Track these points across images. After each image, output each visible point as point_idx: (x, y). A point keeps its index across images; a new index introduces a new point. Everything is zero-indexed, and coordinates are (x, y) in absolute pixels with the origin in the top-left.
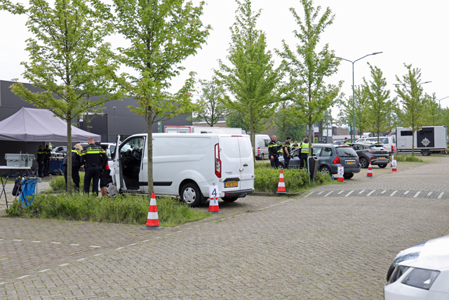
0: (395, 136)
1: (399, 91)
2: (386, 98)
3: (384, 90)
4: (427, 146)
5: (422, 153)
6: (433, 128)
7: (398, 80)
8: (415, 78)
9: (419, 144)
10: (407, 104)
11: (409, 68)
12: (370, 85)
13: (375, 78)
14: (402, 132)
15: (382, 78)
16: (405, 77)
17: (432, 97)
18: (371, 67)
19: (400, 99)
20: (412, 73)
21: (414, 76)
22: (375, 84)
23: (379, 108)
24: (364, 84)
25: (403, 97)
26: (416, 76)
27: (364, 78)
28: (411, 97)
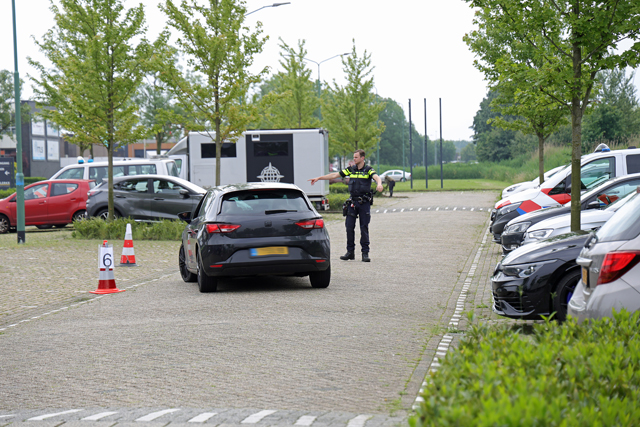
0: (184, 158)
1: (171, 10)
3: (127, 7)
6: (291, 135)
10: (200, 54)
14: (203, 146)
19: (177, 34)
25: (186, 29)
28: (210, 32)
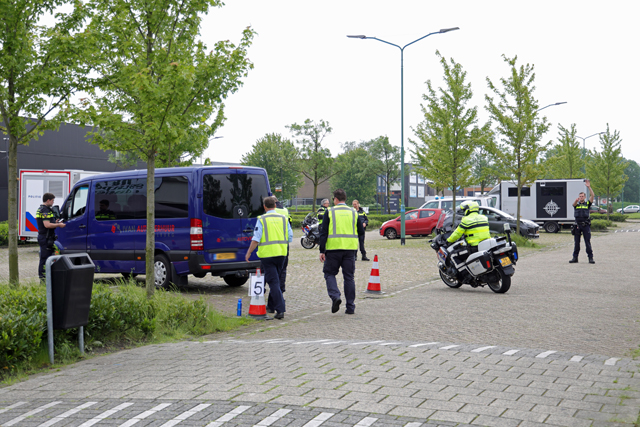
0: (498, 196)
1: (493, 109)
2: (469, 121)
3: (467, 108)
4: (554, 216)
5: (545, 228)
6: (565, 183)
7: (492, 87)
8: (524, 83)
9: (541, 212)
10: (509, 134)
11: (512, 63)
12: (439, 95)
13: (450, 82)
14: (510, 189)
15: (465, 83)
16: (504, 82)
17: (570, 131)
18: (443, 61)
19: (496, 123)
20: (518, 72)
21: (522, 79)
22: (451, 94)
23: (457, 141)
24: (428, 94)
25: (501, 119)
26: (527, 79)
27: (429, 83)
28: (516, 121)
